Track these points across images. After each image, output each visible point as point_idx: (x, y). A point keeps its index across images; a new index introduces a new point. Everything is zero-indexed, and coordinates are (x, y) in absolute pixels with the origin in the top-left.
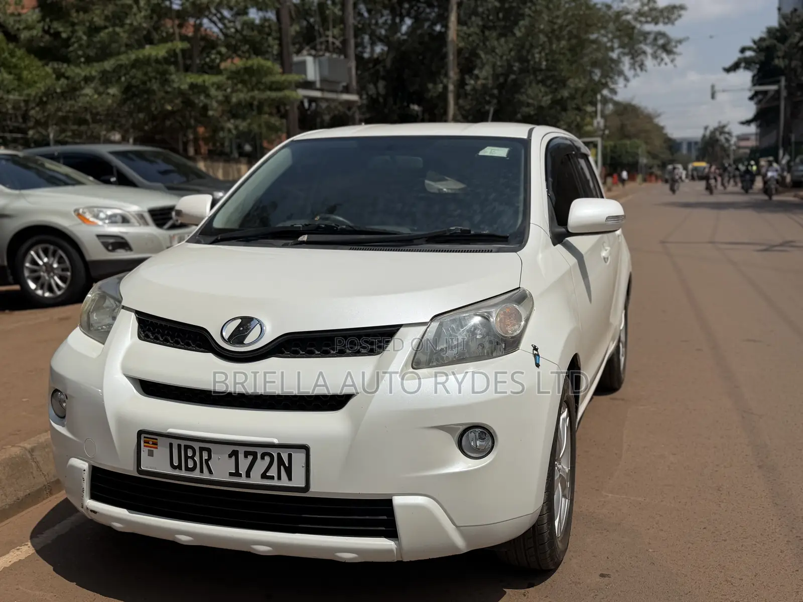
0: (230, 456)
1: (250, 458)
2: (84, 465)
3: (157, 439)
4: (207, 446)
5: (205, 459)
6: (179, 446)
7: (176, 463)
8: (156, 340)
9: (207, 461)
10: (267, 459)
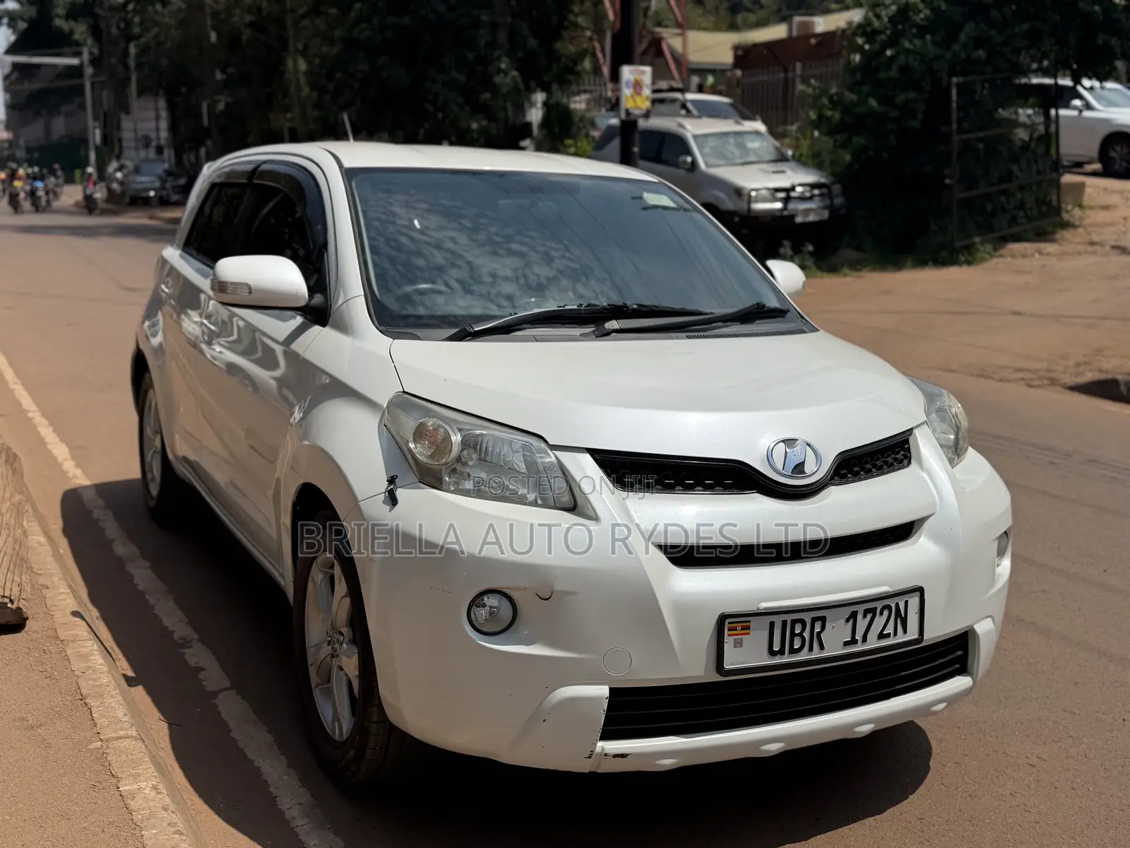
0: (847, 620)
1: (869, 616)
2: (604, 691)
3: (749, 621)
4: (819, 614)
5: (818, 632)
6: (784, 623)
7: (776, 648)
9: (819, 634)
10: (886, 613)
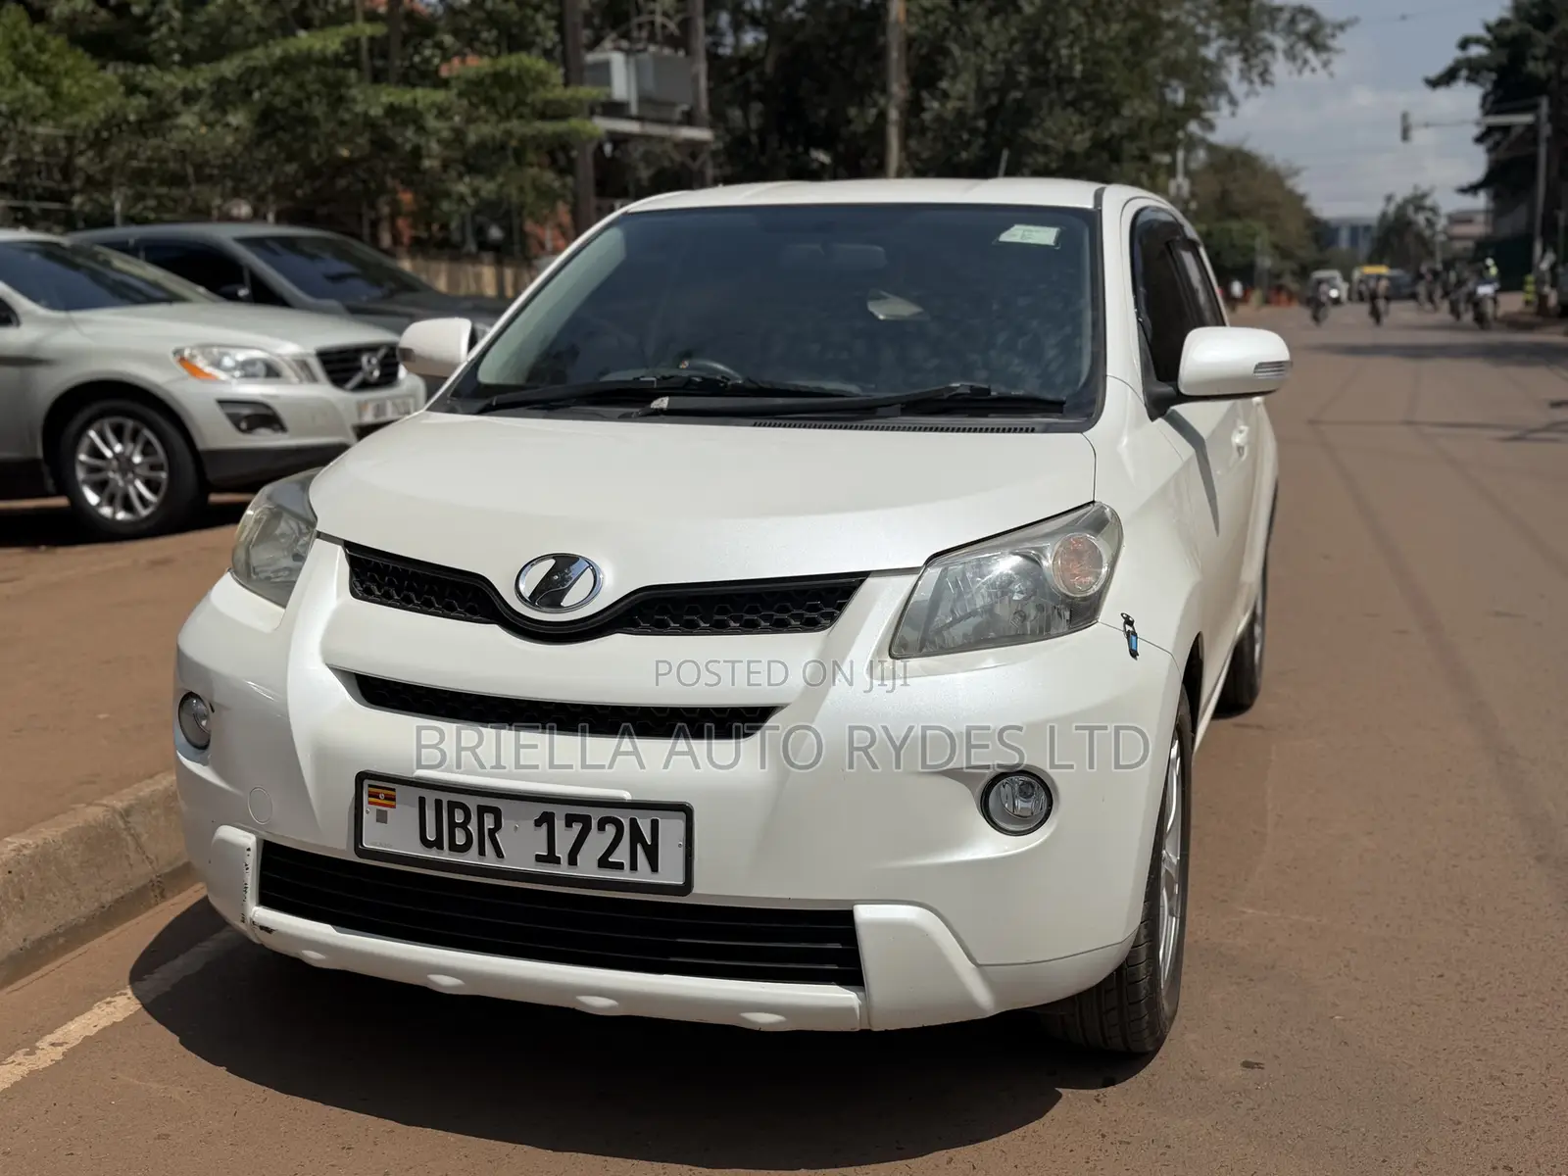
0: (538, 823)
1: (577, 827)
2: (248, 840)
3: (394, 790)
4: (492, 803)
5: (489, 829)
6: (438, 803)
7: (431, 836)
8: (386, 599)
9: (492, 832)
10: (611, 830)
